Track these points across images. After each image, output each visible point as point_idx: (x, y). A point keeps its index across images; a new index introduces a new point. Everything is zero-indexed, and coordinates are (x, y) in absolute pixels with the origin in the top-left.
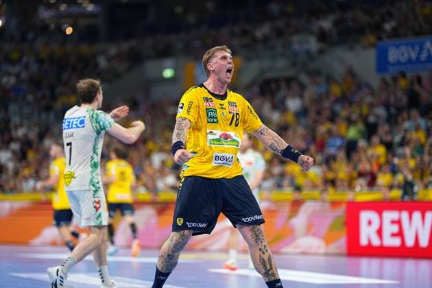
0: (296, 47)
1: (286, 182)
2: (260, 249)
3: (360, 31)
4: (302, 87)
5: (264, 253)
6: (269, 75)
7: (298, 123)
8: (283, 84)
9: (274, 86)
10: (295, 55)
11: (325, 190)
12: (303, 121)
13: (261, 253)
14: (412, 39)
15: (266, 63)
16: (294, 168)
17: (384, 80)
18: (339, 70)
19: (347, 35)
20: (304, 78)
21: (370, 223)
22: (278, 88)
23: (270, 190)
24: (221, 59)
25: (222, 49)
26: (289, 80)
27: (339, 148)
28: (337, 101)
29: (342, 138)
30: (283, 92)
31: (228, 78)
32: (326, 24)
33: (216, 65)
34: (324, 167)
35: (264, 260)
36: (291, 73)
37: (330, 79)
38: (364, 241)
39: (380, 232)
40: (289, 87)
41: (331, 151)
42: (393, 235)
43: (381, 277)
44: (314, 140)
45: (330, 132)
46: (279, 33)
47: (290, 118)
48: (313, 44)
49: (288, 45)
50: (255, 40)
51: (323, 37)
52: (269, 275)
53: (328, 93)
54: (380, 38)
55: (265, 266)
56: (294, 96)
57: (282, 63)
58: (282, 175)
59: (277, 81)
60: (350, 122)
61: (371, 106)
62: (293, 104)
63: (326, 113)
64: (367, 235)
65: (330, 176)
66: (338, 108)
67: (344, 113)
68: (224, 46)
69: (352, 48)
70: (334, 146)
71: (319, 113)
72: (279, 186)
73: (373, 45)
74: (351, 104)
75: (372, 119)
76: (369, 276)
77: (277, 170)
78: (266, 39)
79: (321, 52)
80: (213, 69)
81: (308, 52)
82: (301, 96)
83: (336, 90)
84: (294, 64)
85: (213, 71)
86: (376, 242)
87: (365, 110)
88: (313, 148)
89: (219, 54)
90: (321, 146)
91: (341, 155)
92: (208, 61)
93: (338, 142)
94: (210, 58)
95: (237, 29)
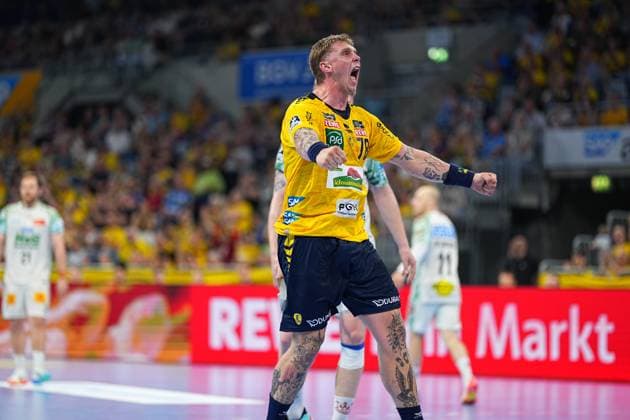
0: (123, 58)
1: (104, 255)
2: (398, 359)
3: (217, 37)
4: (131, 118)
5: (402, 365)
6: (82, 98)
7: (124, 170)
8: (102, 112)
9: (89, 114)
10: (122, 69)
11: (160, 268)
12: (132, 167)
13: (399, 364)
14: (290, 51)
15: (79, 81)
16: (117, 235)
17: (248, 109)
18: (184, 92)
19: (197, 43)
20: (133, 103)
21: (225, 316)
22: (96, 117)
23: (79, 267)
24: (341, 54)
25: (343, 40)
26: (111, 107)
27: (183, 206)
28: (182, 137)
29: (188, 191)
30: (102, 122)
31: (354, 84)
32: (167, 25)
33: (334, 64)
34: (160, 235)
35: (402, 375)
36: (114, 96)
37: (171, 107)
38: (215, 342)
39: (239, 331)
40: (111, 116)
41: (171, 210)
42: (260, 334)
43: (239, 395)
44: (146, 193)
45: (171, 183)
46: (99, 38)
47: (111, 162)
48: (148, 55)
49: (112, 55)
50: (61, 47)
51: (162, 44)
52: (406, 398)
53: (168, 126)
54: (244, 48)
55: (402, 384)
56: (119, 130)
57: (101, 81)
58: (98, 246)
59: (95, 106)
60: (199, 168)
61: (231, 146)
62: (117, 142)
63: (165, 156)
64: (220, 334)
65: (168, 246)
66: (182, 148)
67: (190, 155)
68: (344, 36)
69: (203, 62)
70: (176, 203)
71: (154, 154)
72: (94, 261)
73: (234, 58)
74: (202, 142)
75: (231, 166)
76: (223, 394)
77: (91, 237)
78: (78, 45)
79: (159, 66)
80: (329, 70)
81: (140, 66)
82: (129, 129)
83: (180, 122)
84: (119, 83)
85: (330, 74)
86: (233, 344)
87: (221, 151)
88: (144, 207)
89: (339, 48)
90: (157, 203)
91: (186, 217)
92: (320, 58)
93: (181, 198)
94: (323, 53)
95: (36, 29)
